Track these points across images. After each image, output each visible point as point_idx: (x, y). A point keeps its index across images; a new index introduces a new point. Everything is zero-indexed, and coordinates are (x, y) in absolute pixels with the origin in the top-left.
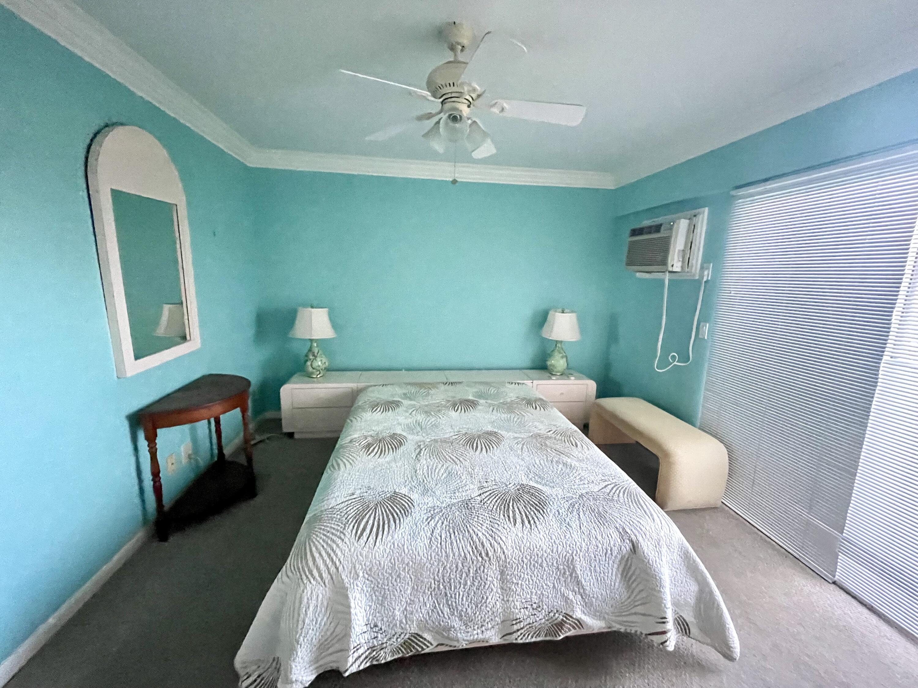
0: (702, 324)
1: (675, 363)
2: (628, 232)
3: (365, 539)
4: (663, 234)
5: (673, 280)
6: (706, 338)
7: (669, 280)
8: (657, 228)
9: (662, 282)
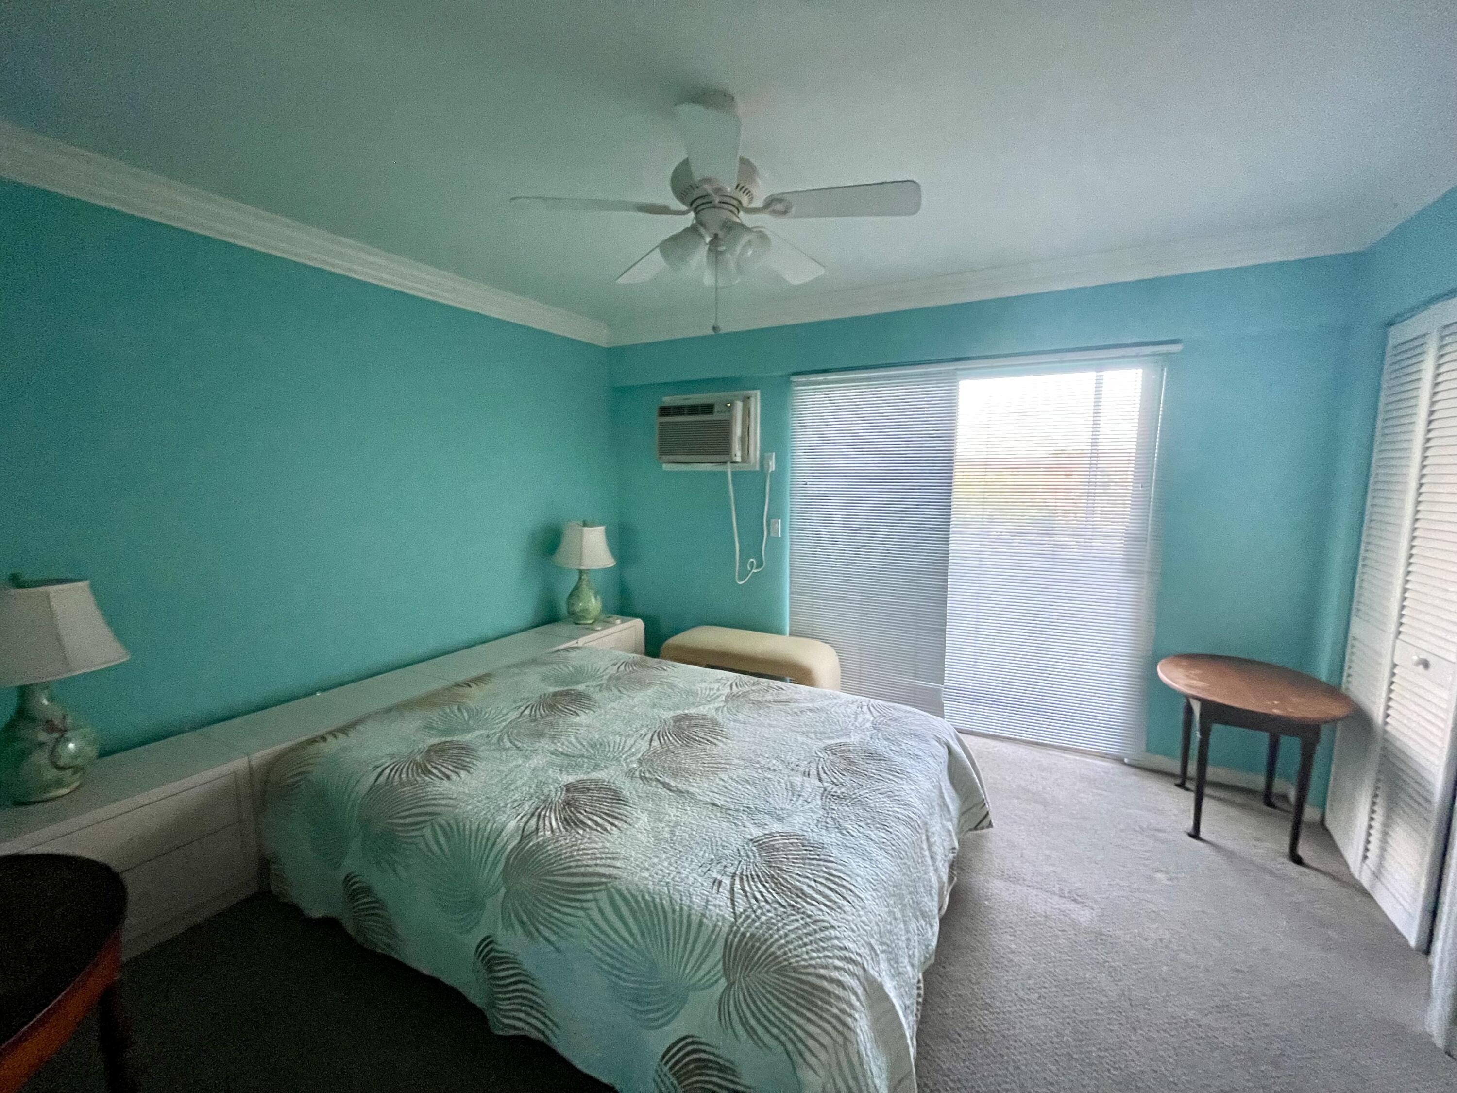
0: (772, 521)
1: (753, 571)
2: (656, 412)
3: (845, 903)
4: (716, 416)
5: (736, 472)
6: (780, 536)
7: (732, 472)
8: (708, 409)
9: (725, 474)
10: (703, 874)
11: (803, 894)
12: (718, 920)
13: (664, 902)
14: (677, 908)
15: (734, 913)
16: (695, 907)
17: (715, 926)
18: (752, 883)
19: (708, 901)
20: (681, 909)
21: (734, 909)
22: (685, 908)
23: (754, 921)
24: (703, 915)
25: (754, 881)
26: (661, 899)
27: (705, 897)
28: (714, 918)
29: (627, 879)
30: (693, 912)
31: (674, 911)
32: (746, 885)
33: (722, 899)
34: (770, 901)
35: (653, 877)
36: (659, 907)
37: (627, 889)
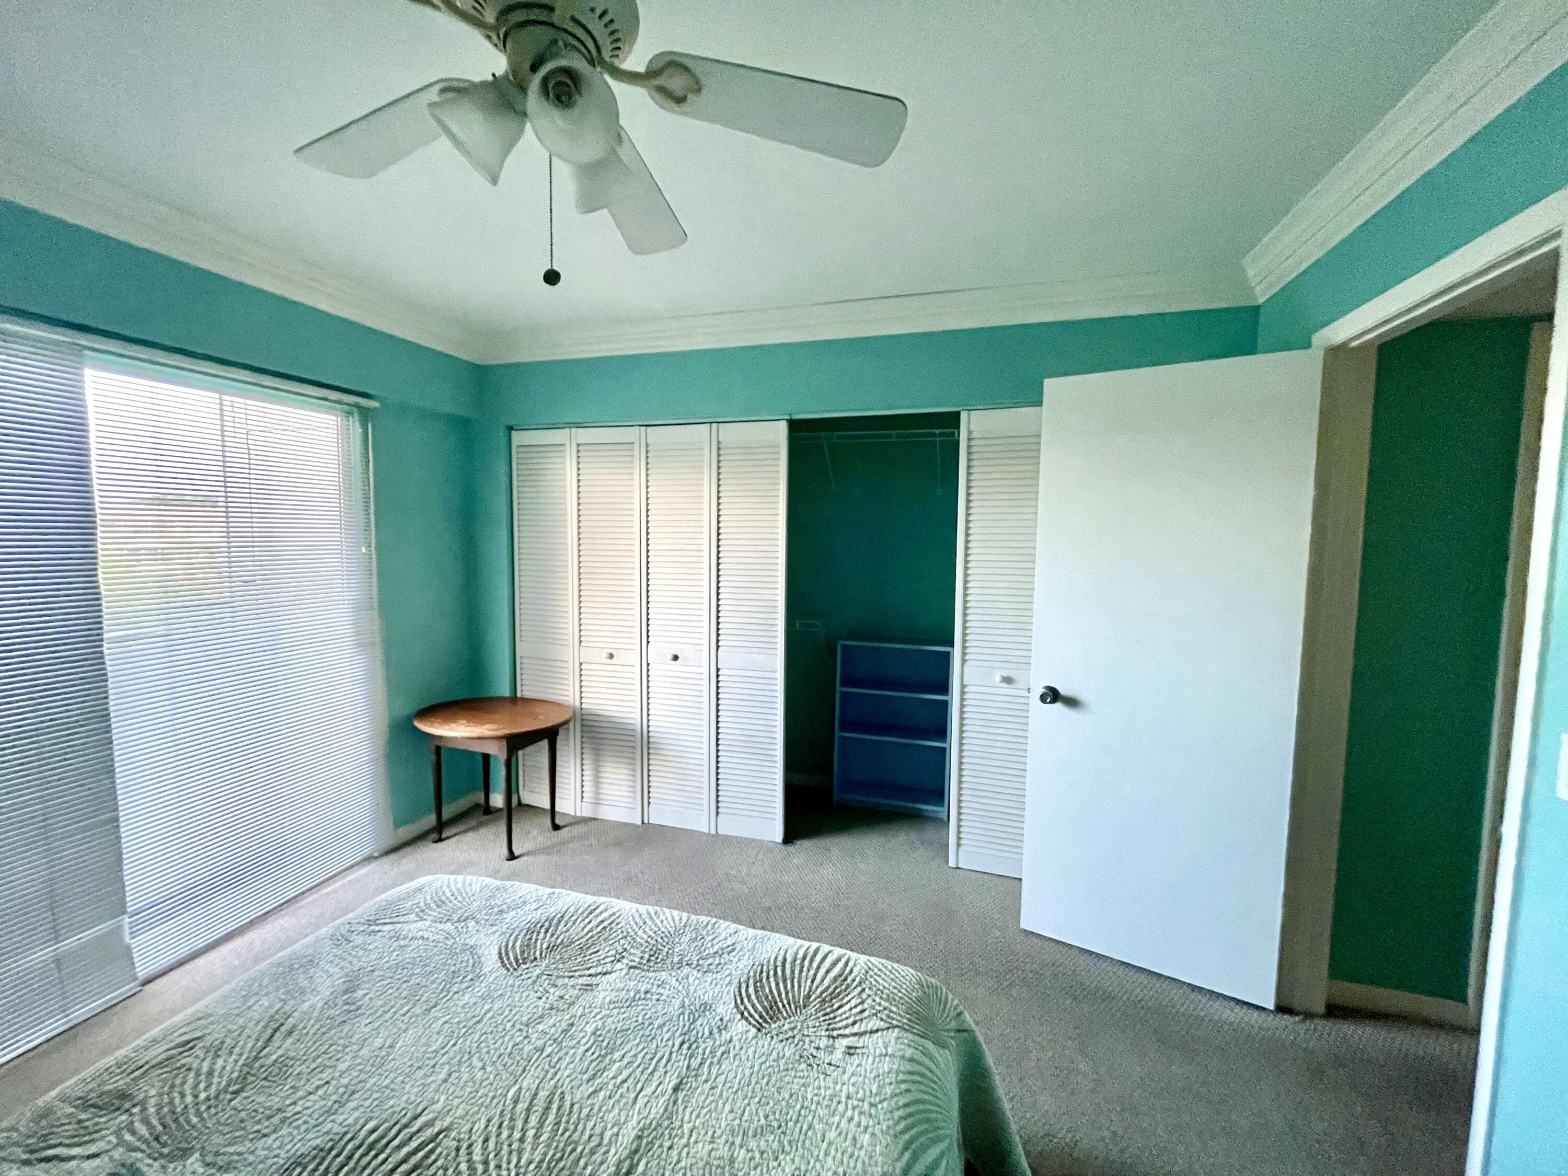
10: (840, 1069)
11: (840, 976)
12: (902, 1044)
13: (901, 1103)
14: (903, 1086)
15: (888, 1028)
16: (895, 1067)
17: (909, 1045)
18: (838, 1019)
19: (881, 1055)
20: (904, 1081)
21: (883, 1030)
22: (901, 1077)
23: (891, 1011)
24: (903, 1057)
25: (835, 1018)
26: (898, 1109)
27: (877, 1060)
28: (902, 1047)
29: (883, 1164)
30: (902, 1069)
31: (908, 1091)
32: (840, 1025)
33: (874, 1043)
34: (859, 1000)
35: (867, 1128)
36: (908, 1110)
37: (898, 1159)
